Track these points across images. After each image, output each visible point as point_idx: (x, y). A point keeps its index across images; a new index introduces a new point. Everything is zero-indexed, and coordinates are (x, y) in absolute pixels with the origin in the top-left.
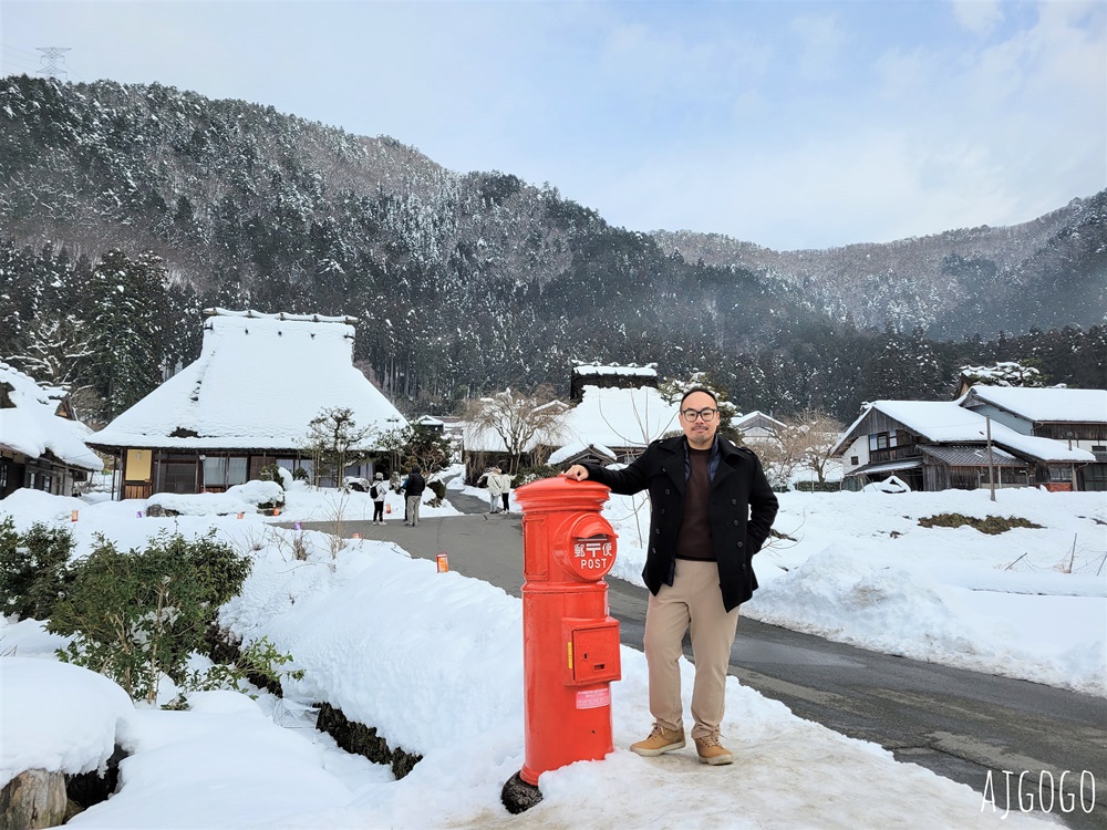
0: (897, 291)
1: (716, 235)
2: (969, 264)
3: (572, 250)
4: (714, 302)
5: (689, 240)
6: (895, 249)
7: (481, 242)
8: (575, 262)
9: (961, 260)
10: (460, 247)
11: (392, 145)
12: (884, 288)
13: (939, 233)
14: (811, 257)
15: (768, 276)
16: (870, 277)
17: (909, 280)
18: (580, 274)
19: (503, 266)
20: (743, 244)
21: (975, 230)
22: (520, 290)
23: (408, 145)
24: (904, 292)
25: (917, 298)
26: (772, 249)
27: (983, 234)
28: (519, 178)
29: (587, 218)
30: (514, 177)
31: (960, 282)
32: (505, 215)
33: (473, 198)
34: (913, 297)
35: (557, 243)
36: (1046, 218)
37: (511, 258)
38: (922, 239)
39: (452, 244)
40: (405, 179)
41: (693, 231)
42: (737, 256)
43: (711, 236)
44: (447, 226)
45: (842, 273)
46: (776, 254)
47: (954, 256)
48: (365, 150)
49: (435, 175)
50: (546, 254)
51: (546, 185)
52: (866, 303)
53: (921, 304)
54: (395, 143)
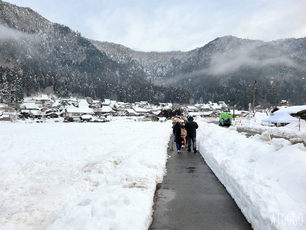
0: (160, 65)
2: (176, 60)
3: (86, 53)
4: (118, 71)
5: (114, 46)
6: (161, 54)
7: (61, 47)
8: (87, 57)
9: (174, 59)
10: (55, 47)
12: (157, 64)
13: (171, 51)
14: (143, 53)
15: (132, 59)
16: (155, 61)
17: (163, 63)
18: (88, 61)
19: (68, 55)
20: (127, 48)
21: (178, 52)
22: (74, 64)
24: (161, 66)
25: (164, 68)
26: (134, 50)
27: (179, 53)
28: (70, 28)
29: (89, 44)
31: (173, 64)
32: (67, 40)
33: (57, 33)
34: (163, 67)
35: (82, 50)
36: (191, 51)
37: (70, 53)
38: (167, 52)
39: (53, 46)
40: (36, 23)
41: (115, 43)
42: (125, 52)
43: (119, 45)
44: (51, 41)
45: (149, 59)
46: (135, 52)
47: (173, 58)
48: (23, 12)
49: (45, 23)
50: (79, 53)
51: (77, 32)
52: (153, 68)
53: (164, 69)
54: (31, 10)
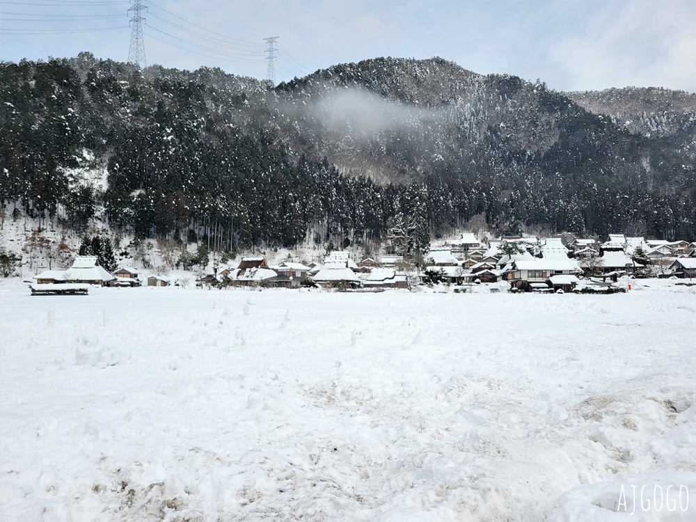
1: (653, 88)
3: (558, 128)
4: (648, 159)
5: (634, 94)
7: (502, 125)
8: (561, 137)
10: (489, 128)
11: (440, 62)
18: (565, 145)
19: (516, 140)
20: (675, 93)
22: (530, 157)
23: (450, 61)
28: (521, 78)
29: (566, 105)
30: (518, 78)
32: (514, 106)
33: (493, 95)
35: (548, 123)
37: (521, 135)
39: (485, 126)
40: (452, 85)
41: (637, 87)
42: (669, 105)
43: (651, 89)
44: (481, 116)
48: (428, 70)
49: (468, 80)
50: (542, 131)
51: (538, 81)
54: (442, 61)
